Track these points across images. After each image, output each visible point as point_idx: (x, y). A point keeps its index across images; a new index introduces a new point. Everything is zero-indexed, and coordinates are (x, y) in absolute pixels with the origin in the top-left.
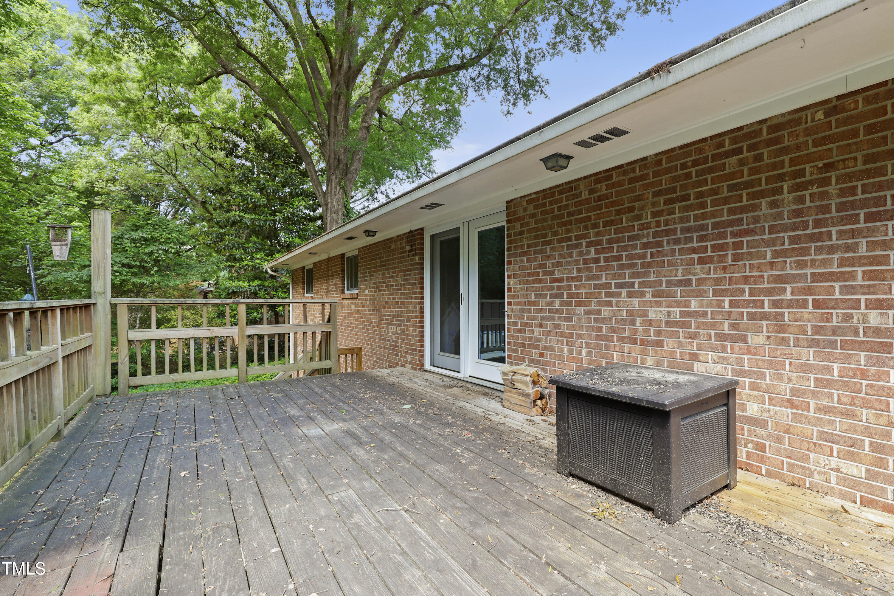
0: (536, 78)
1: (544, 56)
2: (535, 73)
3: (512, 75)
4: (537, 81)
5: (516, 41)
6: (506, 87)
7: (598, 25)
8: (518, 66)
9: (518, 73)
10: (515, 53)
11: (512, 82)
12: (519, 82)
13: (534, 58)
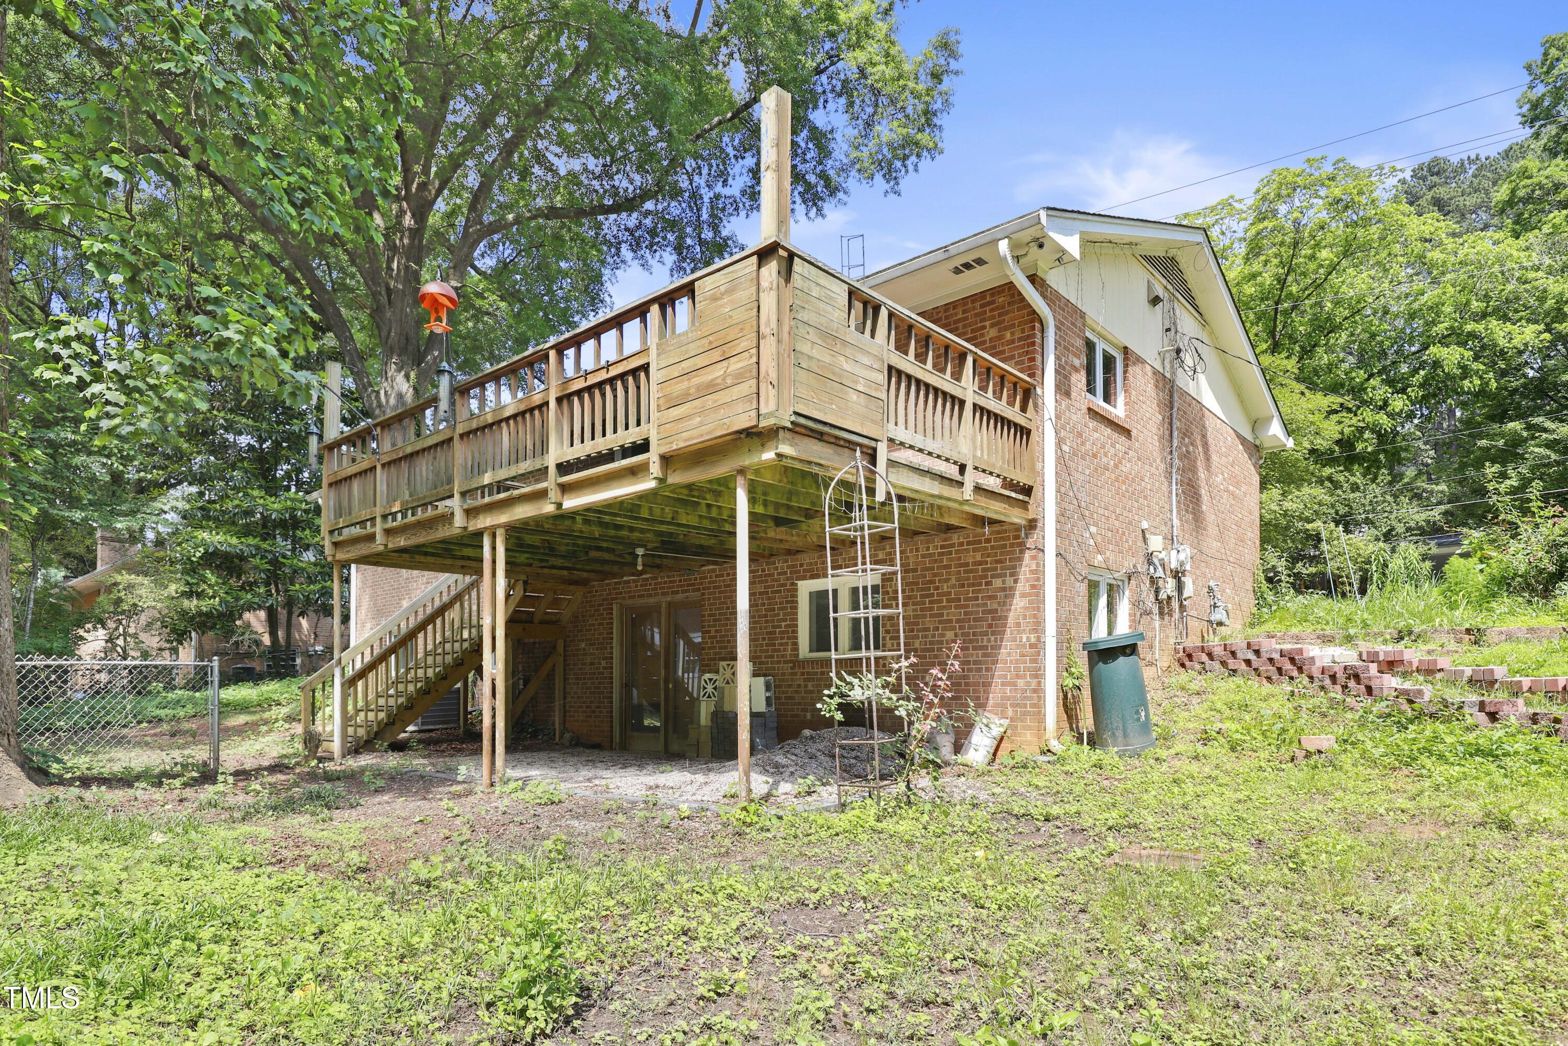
0: (726, 240)
1: (737, 209)
2: (725, 233)
3: (689, 230)
4: (727, 245)
5: (696, 178)
6: (678, 248)
7: (812, 178)
8: (699, 217)
9: (698, 227)
10: (695, 195)
11: (689, 241)
12: (701, 242)
13: (723, 209)
